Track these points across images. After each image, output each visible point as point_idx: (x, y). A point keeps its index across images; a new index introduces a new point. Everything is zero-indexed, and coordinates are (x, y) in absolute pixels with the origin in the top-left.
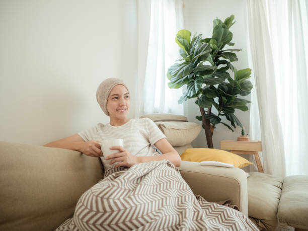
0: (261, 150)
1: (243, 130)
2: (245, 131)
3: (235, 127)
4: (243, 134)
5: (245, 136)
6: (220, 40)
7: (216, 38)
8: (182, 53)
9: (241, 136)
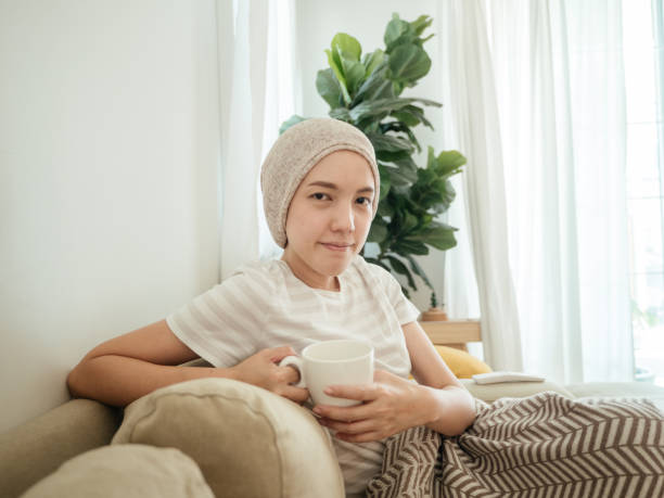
0: (480, 339)
1: (433, 295)
2: (437, 298)
3: (415, 289)
4: (434, 303)
5: (438, 308)
6: (401, 70)
7: (393, 66)
8: (324, 93)
9: (430, 310)
